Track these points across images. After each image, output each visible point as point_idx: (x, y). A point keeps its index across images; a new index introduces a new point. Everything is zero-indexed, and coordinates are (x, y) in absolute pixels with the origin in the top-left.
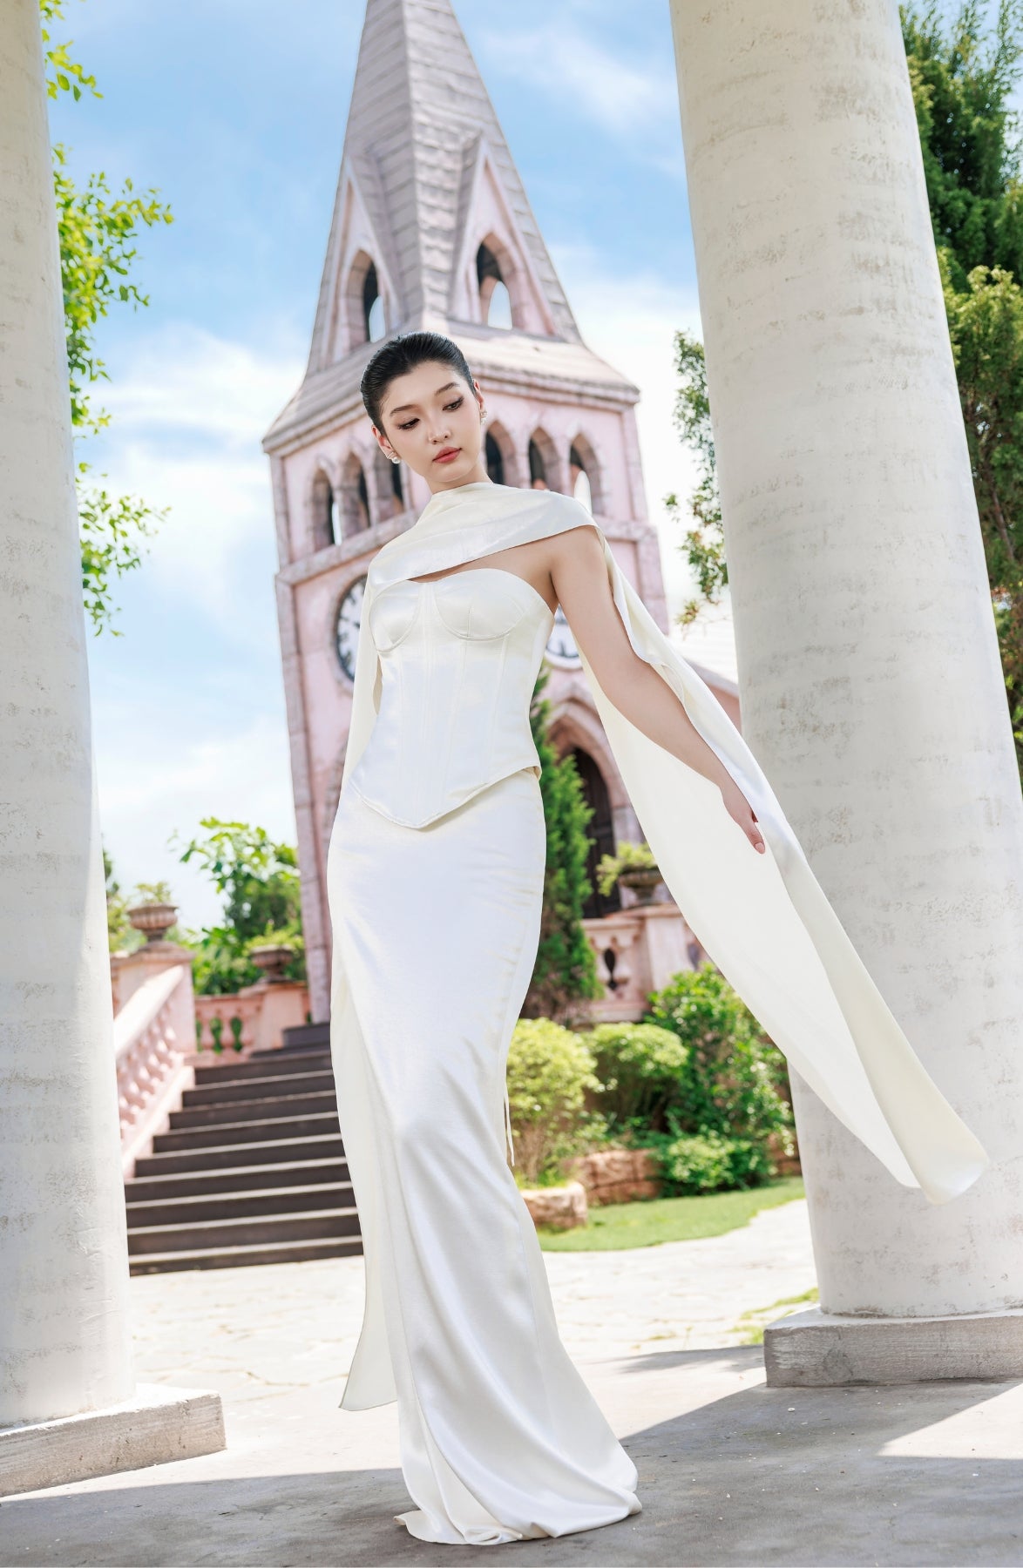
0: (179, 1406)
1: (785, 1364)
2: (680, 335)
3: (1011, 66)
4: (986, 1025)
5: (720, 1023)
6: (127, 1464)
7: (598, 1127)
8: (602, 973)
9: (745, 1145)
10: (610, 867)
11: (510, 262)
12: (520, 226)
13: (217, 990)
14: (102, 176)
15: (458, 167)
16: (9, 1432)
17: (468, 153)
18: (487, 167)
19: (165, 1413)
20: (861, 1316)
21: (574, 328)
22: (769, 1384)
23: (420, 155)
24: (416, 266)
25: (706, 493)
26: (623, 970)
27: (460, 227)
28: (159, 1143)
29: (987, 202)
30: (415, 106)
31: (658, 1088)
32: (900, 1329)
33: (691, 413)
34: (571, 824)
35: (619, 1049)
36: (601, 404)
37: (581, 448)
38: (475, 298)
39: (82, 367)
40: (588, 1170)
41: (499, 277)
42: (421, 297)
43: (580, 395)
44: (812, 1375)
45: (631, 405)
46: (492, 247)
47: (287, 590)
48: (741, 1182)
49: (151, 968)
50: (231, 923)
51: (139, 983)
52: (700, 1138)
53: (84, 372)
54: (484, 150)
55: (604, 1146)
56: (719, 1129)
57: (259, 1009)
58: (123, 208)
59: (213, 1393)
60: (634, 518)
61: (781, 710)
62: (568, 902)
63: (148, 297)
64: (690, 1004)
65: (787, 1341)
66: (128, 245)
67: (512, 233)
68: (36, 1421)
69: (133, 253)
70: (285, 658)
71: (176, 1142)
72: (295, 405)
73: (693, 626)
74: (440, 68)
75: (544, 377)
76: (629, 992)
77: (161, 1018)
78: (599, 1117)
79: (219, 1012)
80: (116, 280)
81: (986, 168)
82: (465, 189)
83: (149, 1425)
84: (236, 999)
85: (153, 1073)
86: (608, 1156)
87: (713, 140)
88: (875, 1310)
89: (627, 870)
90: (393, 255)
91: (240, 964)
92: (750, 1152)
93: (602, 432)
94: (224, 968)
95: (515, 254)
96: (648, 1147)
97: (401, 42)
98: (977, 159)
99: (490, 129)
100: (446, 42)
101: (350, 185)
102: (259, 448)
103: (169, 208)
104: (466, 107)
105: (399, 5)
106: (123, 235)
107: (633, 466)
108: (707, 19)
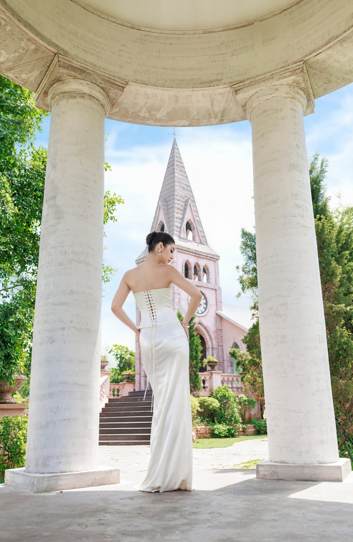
0: (109, 471)
1: (261, 473)
2: (243, 229)
4: (317, 391)
5: (228, 398)
6: (95, 485)
7: (198, 420)
8: (202, 385)
9: (231, 427)
10: (205, 361)
11: (194, 226)
12: (197, 219)
13: (115, 382)
14: (109, 191)
15: (184, 205)
16: (66, 474)
17: (186, 202)
18: (190, 205)
19: (106, 472)
20: (281, 463)
21: (206, 242)
22: (257, 478)
23: (176, 201)
24: (173, 225)
25: (246, 266)
26: (207, 384)
27: (183, 218)
30: (176, 191)
31: (213, 412)
32: (291, 467)
33: (244, 247)
34: (198, 350)
35: (204, 402)
36: (211, 259)
37: (205, 268)
38: (185, 233)
40: (196, 430)
41: (191, 230)
42: (174, 232)
43: (206, 256)
44: (268, 476)
45: (218, 260)
46: (190, 223)
48: (230, 436)
50: (119, 368)
52: (222, 425)
54: (190, 201)
55: (200, 425)
56: (226, 423)
57: (123, 387)
58: (113, 199)
59: (118, 468)
61: (270, 310)
62: (196, 368)
63: (117, 219)
64: (221, 393)
65: (262, 467)
66: (114, 208)
67: (194, 220)
68: (73, 472)
69: (114, 210)
71: (103, 415)
72: (144, 253)
73: (239, 298)
74: (181, 183)
75: (199, 252)
76: (207, 389)
77: (103, 386)
78: (199, 417)
79: (114, 387)
80: (110, 215)
82: (185, 210)
83: (102, 475)
84: (118, 385)
86: (200, 427)
87: (261, 175)
88: (285, 462)
89: (209, 362)
90: (168, 222)
91: (120, 377)
92: (232, 429)
93: (211, 265)
94: (116, 378)
95: (194, 225)
96: (209, 426)
97: (174, 177)
99: (191, 197)
100: (183, 178)
101: (160, 206)
102: (135, 262)
103: (124, 200)
104: (186, 192)
105: (174, 169)
106: (113, 205)
107: (217, 273)
108: (262, 147)
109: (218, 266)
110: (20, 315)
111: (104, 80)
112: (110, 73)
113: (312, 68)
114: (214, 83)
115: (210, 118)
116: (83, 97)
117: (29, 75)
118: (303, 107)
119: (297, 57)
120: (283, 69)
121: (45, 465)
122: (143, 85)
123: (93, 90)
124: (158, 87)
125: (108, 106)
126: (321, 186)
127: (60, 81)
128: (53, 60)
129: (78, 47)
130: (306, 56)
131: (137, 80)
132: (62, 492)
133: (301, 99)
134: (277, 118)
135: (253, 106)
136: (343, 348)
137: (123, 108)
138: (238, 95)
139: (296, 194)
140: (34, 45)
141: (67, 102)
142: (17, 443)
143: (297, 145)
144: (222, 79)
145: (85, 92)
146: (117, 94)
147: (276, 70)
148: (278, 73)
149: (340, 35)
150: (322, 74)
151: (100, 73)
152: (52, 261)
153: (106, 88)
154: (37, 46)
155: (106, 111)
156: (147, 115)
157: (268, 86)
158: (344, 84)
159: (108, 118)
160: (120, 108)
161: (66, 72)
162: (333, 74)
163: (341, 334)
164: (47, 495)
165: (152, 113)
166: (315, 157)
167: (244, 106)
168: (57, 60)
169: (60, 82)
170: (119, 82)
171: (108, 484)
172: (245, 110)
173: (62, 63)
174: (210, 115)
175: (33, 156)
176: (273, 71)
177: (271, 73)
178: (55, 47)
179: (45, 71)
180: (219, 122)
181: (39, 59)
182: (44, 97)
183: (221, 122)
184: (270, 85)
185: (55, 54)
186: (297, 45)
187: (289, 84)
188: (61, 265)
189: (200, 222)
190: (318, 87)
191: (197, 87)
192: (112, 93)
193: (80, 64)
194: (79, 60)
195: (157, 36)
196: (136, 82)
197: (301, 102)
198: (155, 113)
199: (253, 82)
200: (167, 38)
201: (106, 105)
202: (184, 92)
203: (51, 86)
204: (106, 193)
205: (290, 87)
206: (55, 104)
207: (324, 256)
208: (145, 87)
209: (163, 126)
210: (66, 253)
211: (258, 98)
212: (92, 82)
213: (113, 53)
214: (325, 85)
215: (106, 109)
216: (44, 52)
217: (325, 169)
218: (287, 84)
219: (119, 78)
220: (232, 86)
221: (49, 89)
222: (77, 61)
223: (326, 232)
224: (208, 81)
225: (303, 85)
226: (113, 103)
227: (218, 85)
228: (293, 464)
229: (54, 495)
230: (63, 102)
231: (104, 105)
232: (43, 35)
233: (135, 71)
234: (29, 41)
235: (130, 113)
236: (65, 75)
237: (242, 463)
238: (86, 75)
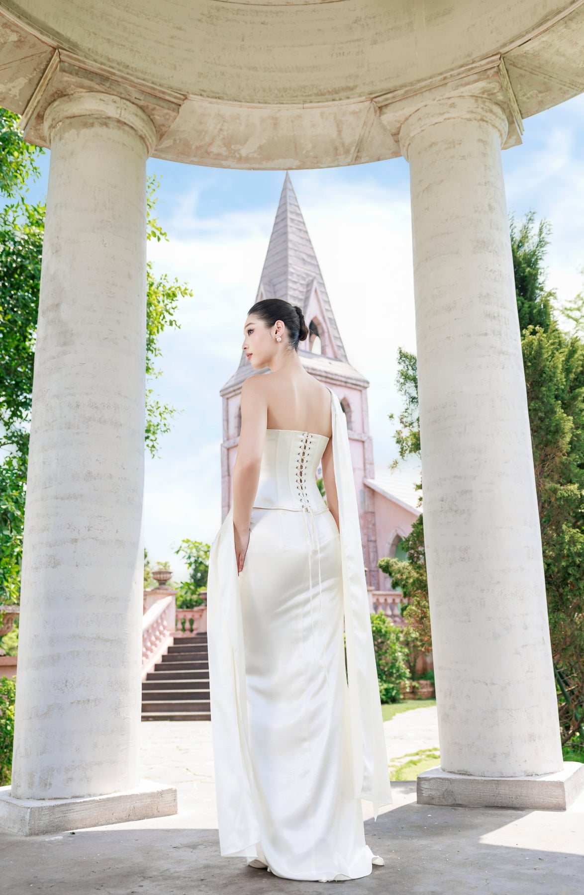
0: (158, 792)
2: (400, 348)
3: (542, 249)
4: (523, 646)
6: (133, 818)
11: (322, 329)
12: (328, 315)
13: (185, 607)
14: (166, 276)
15: (305, 290)
16: (82, 800)
17: (309, 285)
18: (316, 291)
19: (152, 796)
20: (460, 774)
21: (345, 356)
22: (418, 802)
23: (290, 284)
25: (406, 414)
28: (157, 667)
29: (530, 303)
30: (289, 266)
32: (478, 782)
33: (402, 381)
36: (354, 387)
37: (344, 404)
39: (152, 351)
41: (317, 335)
43: (346, 382)
44: (437, 800)
45: (366, 388)
46: (316, 323)
47: (225, 450)
49: (160, 596)
50: (193, 581)
51: (154, 602)
53: (152, 352)
54: (315, 284)
57: (201, 616)
58: (173, 289)
59: (173, 787)
60: (364, 432)
61: (441, 502)
63: (180, 325)
65: (427, 783)
66: (174, 304)
67: (324, 318)
68: (94, 795)
69: (176, 307)
70: (223, 477)
71: (164, 667)
72: (234, 378)
73: (396, 469)
74: (300, 252)
75: (332, 374)
77: (162, 617)
79: (185, 616)
80: (168, 317)
81: (530, 289)
82: (307, 299)
83: (145, 801)
84: (192, 611)
85: (157, 638)
87: (427, 259)
88: (466, 772)
91: (195, 597)
92: (393, 689)
93: (353, 397)
94: (188, 598)
95: (324, 326)
97: (286, 241)
98: (527, 286)
99: (318, 277)
100: (304, 242)
101: (262, 294)
102: (219, 394)
103: (192, 290)
104: (309, 268)
105: (286, 226)
106: (172, 300)
107: (364, 411)
108: (427, 209)
109: (366, 399)
110: (7, 503)
111: (143, 92)
112: (154, 79)
113: (516, 67)
114: (342, 94)
115: (336, 154)
116: (106, 125)
117: (10, 85)
118: (501, 135)
119: (490, 45)
120: (463, 69)
121: (46, 784)
122: (215, 100)
123: (123, 112)
124: (241, 103)
125: (152, 139)
126: (539, 269)
127: (65, 95)
128: (51, 59)
129: (95, 34)
130: (505, 45)
131: (204, 91)
132: (73, 833)
133: (498, 122)
134: (453, 157)
135: (412, 135)
136: (574, 562)
137: (180, 140)
138: (385, 116)
139: (488, 294)
140: (15, 34)
141: (78, 134)
142: (6, 728)
143: (489, 205)
144: (355, 87)
145: (110, 115)
146: (167, 117)
147: (452, 70)
148: (454, 76)
149: (564, 9)
150: (533, 76)
151: (136, 81)
152: (53, 421)
153: (147, 107)
154: (20, 36)
155: (149, 147)
156: (223, 151)
157: (437, 99)
158: (575, 92)
159: (154, 156)
160: (175, 140)
161: (74, 80)
162: (555, 76)
163: (572, 537)
164: (47, 840)
165: (233, 147)
166: (529, 217)
167: (396, 134)
168: (58, 59)
169: (65, 98)
170: (170, 95)
171: (156, 817)
172: (397, 142)
173: (66, 64)
174: (336, 149)
175: (28, 215)
176: (447, 72)
177: (442, 76)
178: (54, 36)
179: (38, 78)
180: (354, 160)
181: (25, 58)
182: (38, 124)
183: (357, 160)
184: (441, 98)
185: (55, 49)
186: (488, 25)
187: (476, 94)
188: (69, 428)
189: (334, 320)
190: (528, 98)
191: (311, 102)
192: (158, 115)
193: (99, 65)
194: (97, 57)
195: (238, 10)
196: (201, 95)
197: (497, 128)
198: (238, 147)
199: (412, 91)
200: (257, 12)
201: (147, 135)
202: (287, 110)
203: (50, 104)
204: (161, 279)
205: (477, 100)
206: (57, 138)
207: (542, 398)
208: (217, 103)
209: (254, 169)
210: (78, 406)
211: (420, 121)
212: (121, 98)
213: (160, 42)
214: (540, 95)
215: (148, 144)
216: (34, 46)
217: (546, 240)
218: (472, 96)
219: (171, 88)
220: (374, 100)
221: (46, 110)
222: (95, 61)
223: (545, 356)
224: (330, 90)
225: (500, 97)
226: (161, 133)
227: (348, 98)
228: (482, 776)
229: (59, 841)
230: (71, 134)
231: (144, 136)
232: (30, 16)
233: (200, 74)
234: (6, 27)
235: (194, 147)
236: (72, 86)
237: (406, 756)
238: (111, 84)
